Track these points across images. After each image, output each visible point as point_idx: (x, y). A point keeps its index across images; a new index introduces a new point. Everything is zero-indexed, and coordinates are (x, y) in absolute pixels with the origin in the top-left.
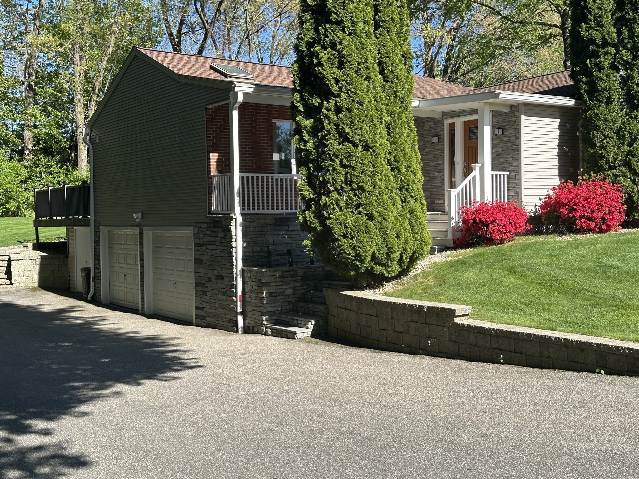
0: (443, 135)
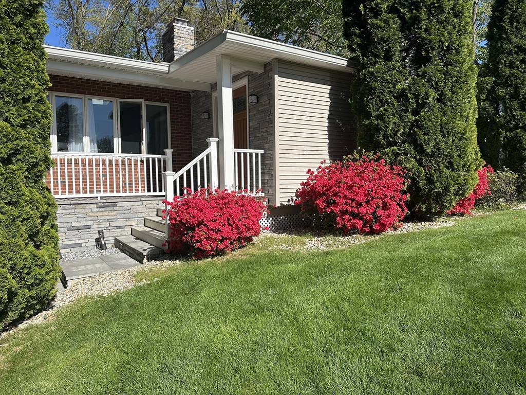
0: (212, 110)
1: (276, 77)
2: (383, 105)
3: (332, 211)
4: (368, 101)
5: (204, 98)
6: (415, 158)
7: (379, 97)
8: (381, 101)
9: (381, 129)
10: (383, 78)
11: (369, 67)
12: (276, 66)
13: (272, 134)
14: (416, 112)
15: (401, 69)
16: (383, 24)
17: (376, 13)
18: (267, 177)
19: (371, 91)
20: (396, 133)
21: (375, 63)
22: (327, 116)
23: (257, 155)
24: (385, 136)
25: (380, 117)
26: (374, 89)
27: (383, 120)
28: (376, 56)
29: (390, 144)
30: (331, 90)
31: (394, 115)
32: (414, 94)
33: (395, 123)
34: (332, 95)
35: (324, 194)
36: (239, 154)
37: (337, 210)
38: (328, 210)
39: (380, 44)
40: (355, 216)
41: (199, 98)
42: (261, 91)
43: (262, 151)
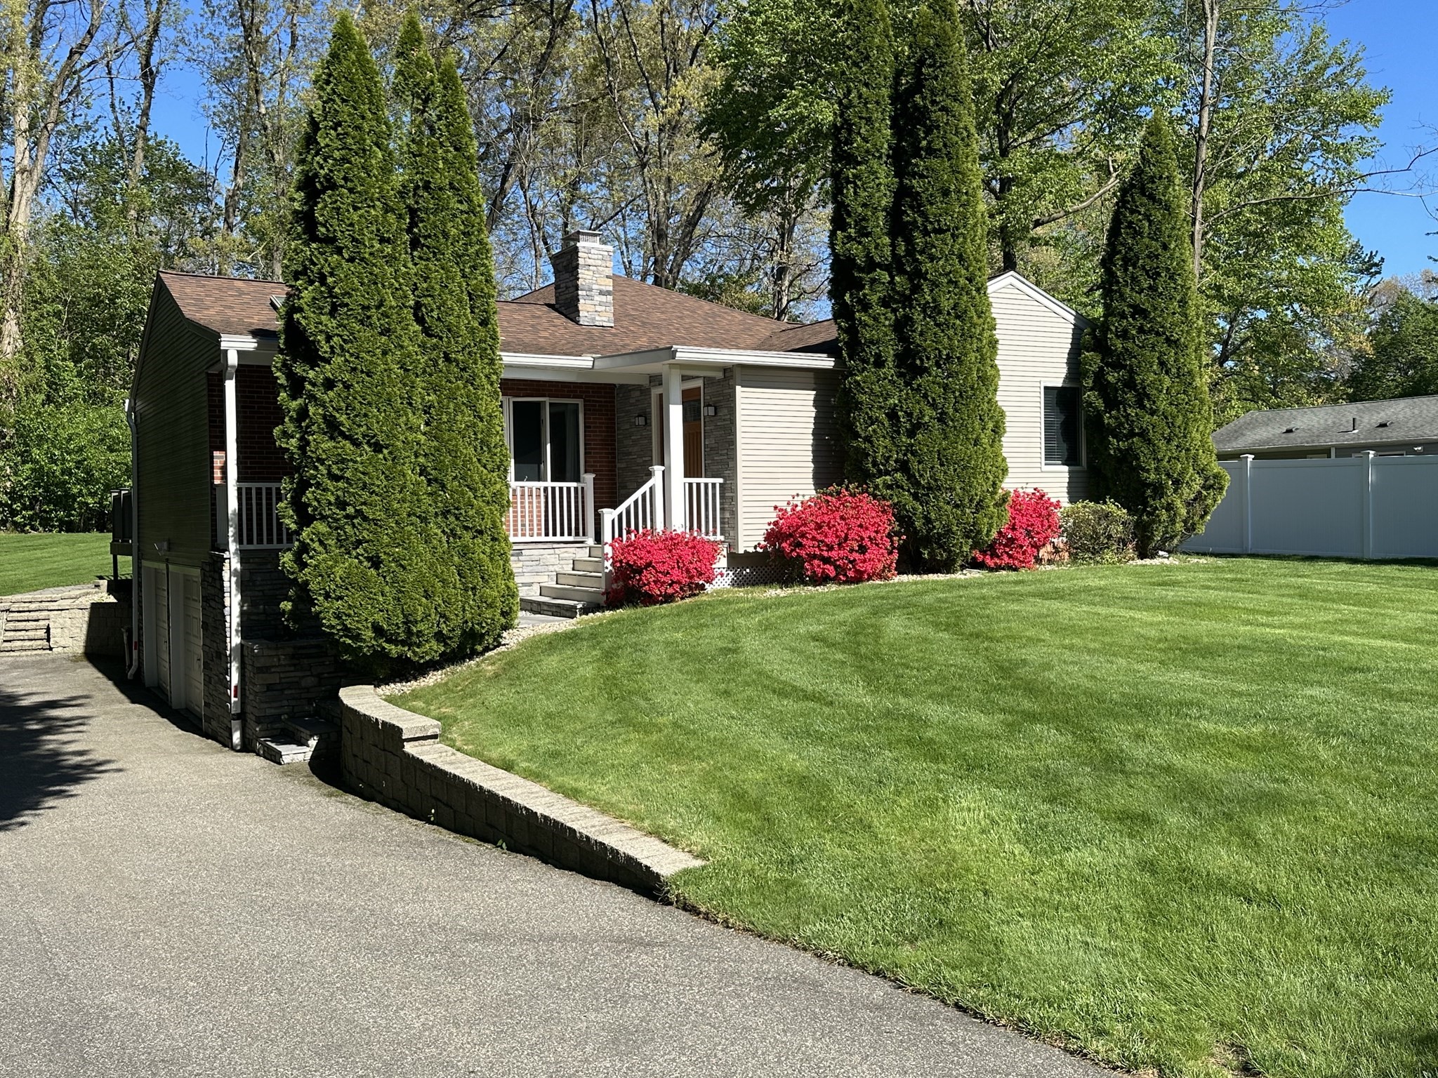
0: (650, 413)
1: (738, 388)
2: (872, 424)
3: (798, 555)
4: (854, 418)
5: (638, 393)
6: (909, 491)
7: (867, 413)
8: (870, 418)
9: (869, 455)
10: (872, 390)
11: (856, 375)
12: (738, 373)
13: (733, 458)
14: (911, 434)
15: (895, 378)
16: (871, 322)
17: (866, 306)
18: (727, 515)
19: (857, 406)
20: (887, 459)
21: (864, 369)
22: (811, 431)
23: (714, 485)
24: (875, 464)
25: (868, 439)
26: (861, 403)
27: (871, 442)
28: (864, 361)
29: (880, 474)
30: (816, 395)
31: (884, 437)
32: (906, 412)
33: (886, 447)
34: (817, 403)
35: (791, 535)
36: (691, 485)
37: (803, 553)
38: (794, 554)
39: (868, 347)
40: (826, 561)
41: (630, 391)
42: (720, 401)
43: (721, 480)
